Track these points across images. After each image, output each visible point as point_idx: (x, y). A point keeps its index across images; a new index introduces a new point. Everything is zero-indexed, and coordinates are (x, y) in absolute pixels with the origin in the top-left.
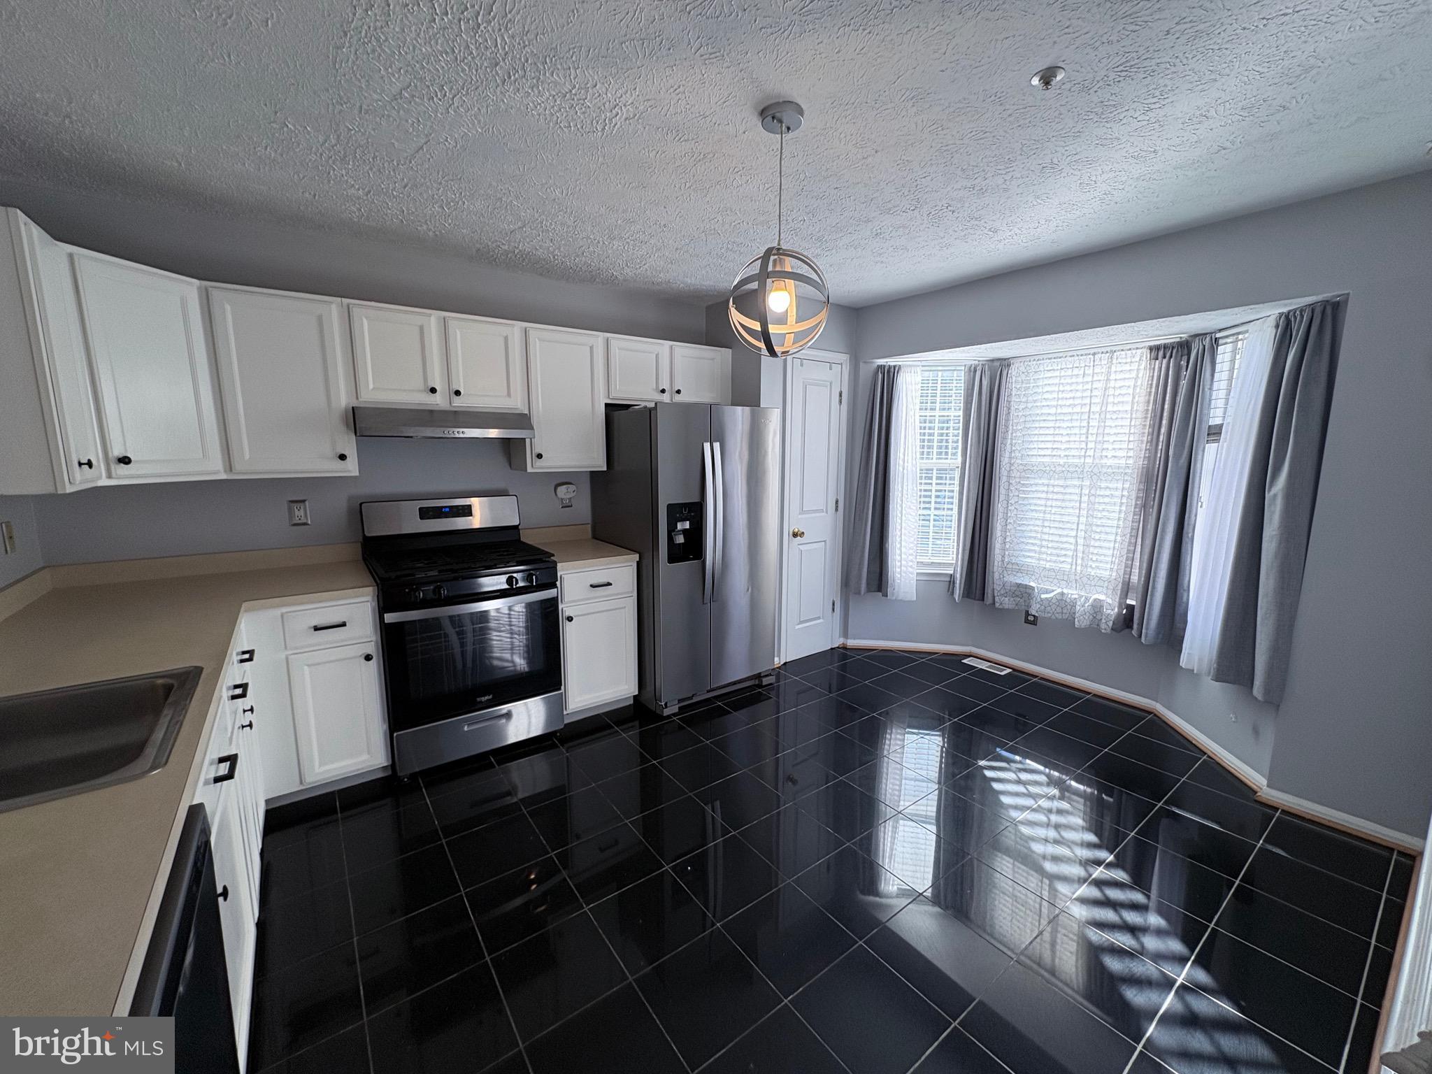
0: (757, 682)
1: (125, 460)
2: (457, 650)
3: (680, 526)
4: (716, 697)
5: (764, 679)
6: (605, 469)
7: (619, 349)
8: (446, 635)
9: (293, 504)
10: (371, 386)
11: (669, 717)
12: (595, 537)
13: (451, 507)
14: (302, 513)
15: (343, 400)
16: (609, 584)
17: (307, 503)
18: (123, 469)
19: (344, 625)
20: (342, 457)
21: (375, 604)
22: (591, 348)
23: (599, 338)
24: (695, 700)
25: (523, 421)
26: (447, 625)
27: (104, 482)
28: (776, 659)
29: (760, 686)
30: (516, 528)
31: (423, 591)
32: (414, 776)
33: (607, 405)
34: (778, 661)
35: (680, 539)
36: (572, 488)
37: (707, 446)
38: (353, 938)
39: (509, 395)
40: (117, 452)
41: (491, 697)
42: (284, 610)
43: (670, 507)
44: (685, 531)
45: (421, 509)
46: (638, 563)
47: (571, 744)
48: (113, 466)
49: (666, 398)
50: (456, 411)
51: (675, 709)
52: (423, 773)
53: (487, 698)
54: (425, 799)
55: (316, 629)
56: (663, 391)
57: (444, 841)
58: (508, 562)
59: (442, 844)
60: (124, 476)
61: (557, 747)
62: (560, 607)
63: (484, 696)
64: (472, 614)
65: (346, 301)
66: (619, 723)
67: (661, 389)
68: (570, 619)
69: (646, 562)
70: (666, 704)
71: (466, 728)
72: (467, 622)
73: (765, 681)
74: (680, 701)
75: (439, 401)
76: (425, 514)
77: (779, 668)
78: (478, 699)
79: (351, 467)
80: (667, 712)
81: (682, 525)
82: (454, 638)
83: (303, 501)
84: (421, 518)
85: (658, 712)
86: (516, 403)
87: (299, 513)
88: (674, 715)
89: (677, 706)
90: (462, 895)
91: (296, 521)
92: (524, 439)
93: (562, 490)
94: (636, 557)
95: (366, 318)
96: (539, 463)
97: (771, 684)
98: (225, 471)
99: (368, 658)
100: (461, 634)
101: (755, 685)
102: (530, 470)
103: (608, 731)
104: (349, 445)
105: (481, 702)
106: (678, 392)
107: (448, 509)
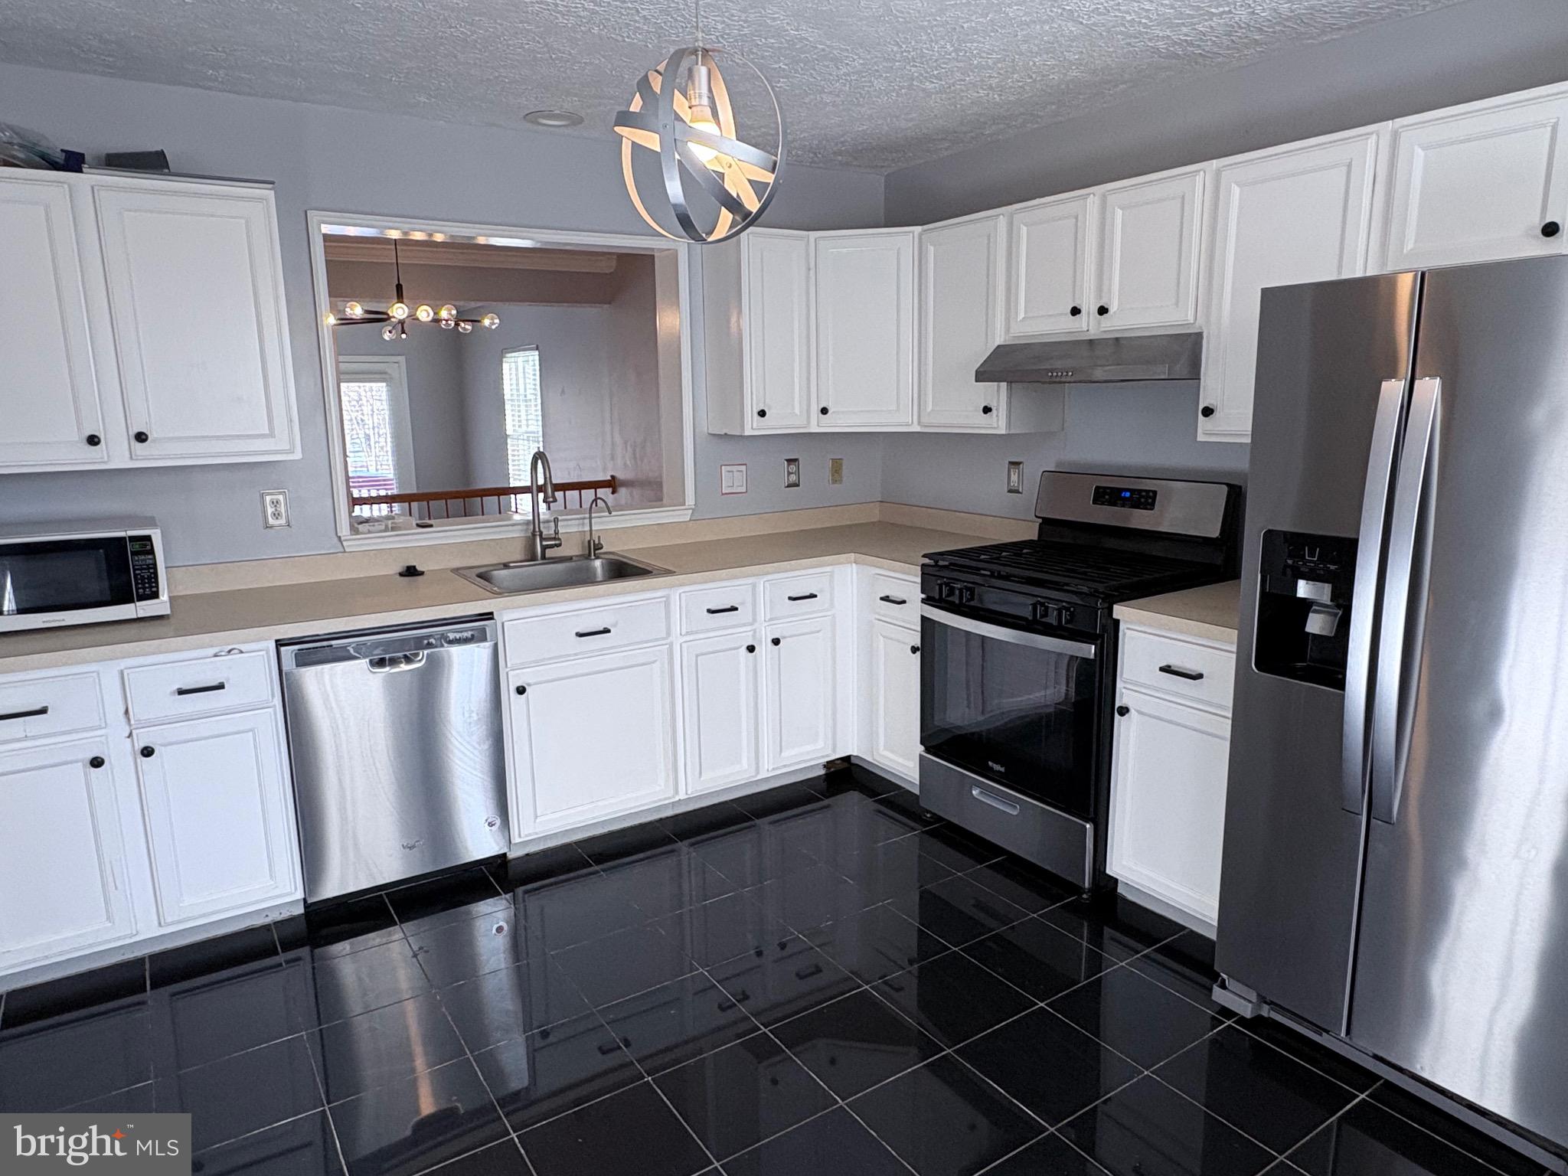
3: (1305, 591)
9: (1011, 467)
10: (1021, 316)
13: (1132, 492)
16: (1200, 678)
17: (1022, 465)
18: (822, 419)
19: (902, 603)
20: (986, 410)
22: (1350, 166)
43: (1271, 538)
45: (1097, 489)
48: (819, 415)
53: (1000, 767)
55: (885, 599)
56: (1549, 229)
63: (999, 763)
65: (1014, 207)
67: (1546, 224)
68: (1123, 711)
71: (974, 794)
78: (991, 764)
79: (997, 424)
81: (1309, 590)
83: (1019, 464)
84: (1094, 502)
87: (1014, 478)
91: (1011, 486)
96: (1209, 425)
98: (918, 424)
99: (914, 650)
104: (998, 396)
105: (991, 769)
107: (1128, 494)
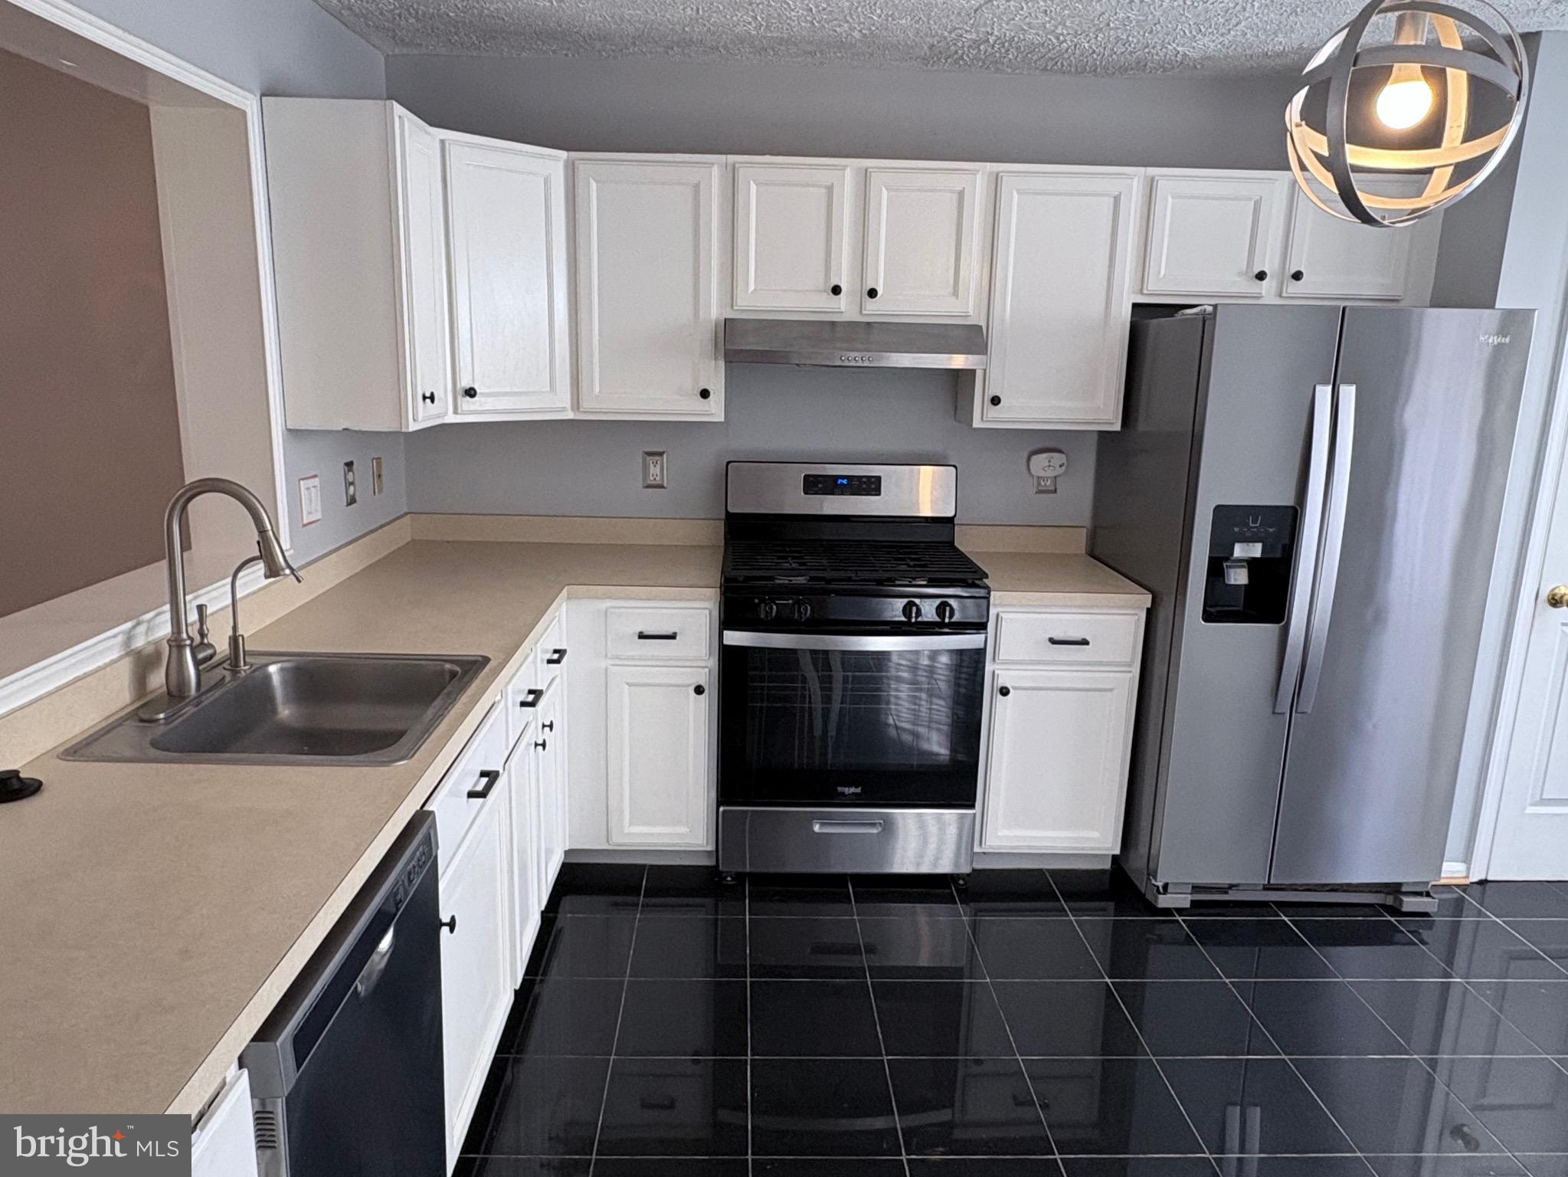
0: (1389, 900)
1: (471, 393)
2: (818, 705)
3: (1239, 551)
4: (1281, 905)
5: (1405, 899)
6: (1117, 427)
7: (1173, 198)
8: (804, 680)
9: (648, 458)
10: (752, 287)
11: (1167, 912)
12: (1093, 554)
13: (849, 478)
14: (658, 470)
15: (715, 310)
16: (1085, 642)
17: (665, 456)
18: (467, 403)
19: (673, 637)
20: (705, 394)
21: (716, 613)
22: (1117, 200)
23: (1131, 180)
24: (1233, 896)
25: (973, 338)
26: (806, 664)
27: (451, 418)
28: (1447, 867)
29: (1395, 911)
30: (950, 521)
31: (776, 604)
32: (740, 877)
33: (1135, 306)
34: (1452, 871)
35: (1239, 577)
36: (1058, 458)
37: (1324, 393)
38: (611, 1055)
39: (955, 293)
40: (465, 383)
41: (859, 790)
42: (609, 603)
43: (1220, 511)
44: (1252, 564)
45: (806, 477)
46: (1149, 611)
47: (983, 905)
48: (459, 398)
49: (1267, 291)
50: (868, 324)
51: (1184, 901)
52: (751, 875)
53: (852, 790)
54: (745, 915)
55: (642, 636)
56: (1261, 276)
57: (749, 980)
58: (914, 579)
59: (745, 982)
60: (472, 412)
61: (956, 903)
62: (989, 668)
63: (849, 786)
64: (844, 652)
65: (732, 158)
66: (1069, 896)
67: (1256, 271)
68: (1005, 692)
69: (1164, 614)
70: (1166, 886)
71: (817, 828)
72: (837, 664)
73: (1410, 904)
74: (1196, 889)
75: (845, 309)
76: (816, 485)
77: (1464, 888)
78: (839, 789)
79: (715, 410)
80: (1164, 901)
81: (1243, 550)
82: (814, 686)
83: (661, 454)
84: (806, 493)
85: (1149, 897)
86: (965, 308)
87: (654, 470)
88: (1180, 911)
89: (1190, 898)
90: (746, 1060)
91: (651, 480)
92: (973, 372)
93: (1040, 462)
94: (1147, 600)
95: (754, 181)
96: (993, 412)
97: (1426, 914)
98: (572, 409)
99: (699, 690)
100: (826, 682)
101: (1383, 906)
102: (977, 423)
103: (1051, 904)
104: (715, 378)
105: (843, 794)
106: (1297, 276)
107: (845, 482)
